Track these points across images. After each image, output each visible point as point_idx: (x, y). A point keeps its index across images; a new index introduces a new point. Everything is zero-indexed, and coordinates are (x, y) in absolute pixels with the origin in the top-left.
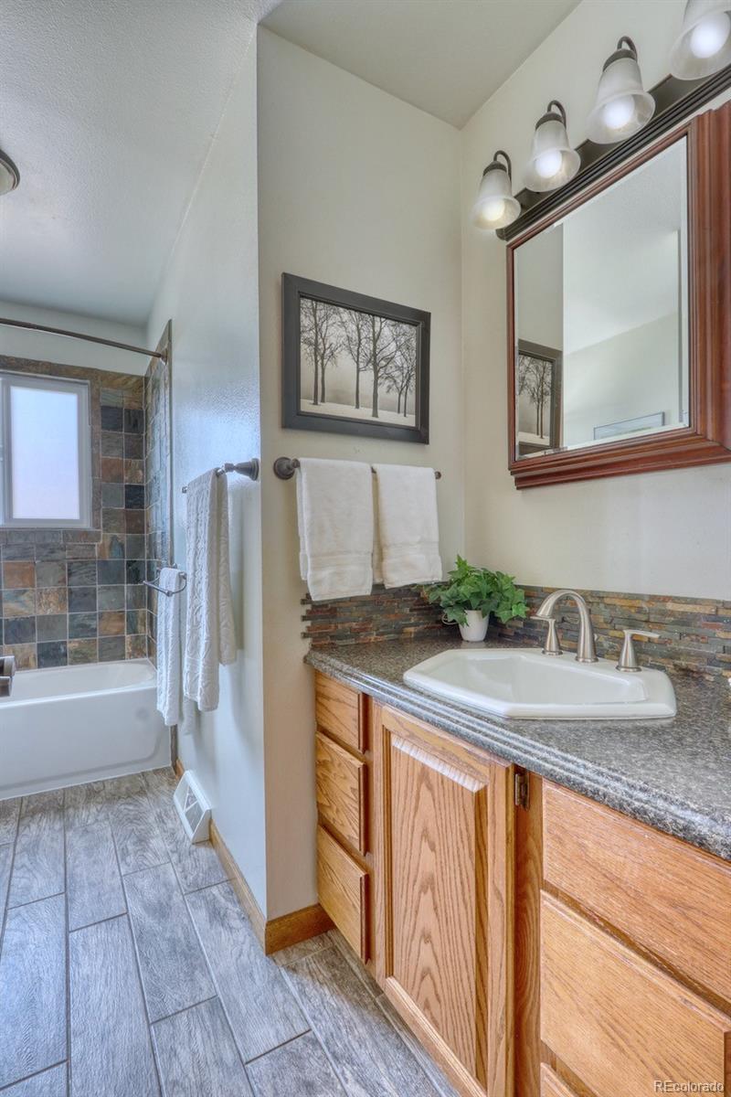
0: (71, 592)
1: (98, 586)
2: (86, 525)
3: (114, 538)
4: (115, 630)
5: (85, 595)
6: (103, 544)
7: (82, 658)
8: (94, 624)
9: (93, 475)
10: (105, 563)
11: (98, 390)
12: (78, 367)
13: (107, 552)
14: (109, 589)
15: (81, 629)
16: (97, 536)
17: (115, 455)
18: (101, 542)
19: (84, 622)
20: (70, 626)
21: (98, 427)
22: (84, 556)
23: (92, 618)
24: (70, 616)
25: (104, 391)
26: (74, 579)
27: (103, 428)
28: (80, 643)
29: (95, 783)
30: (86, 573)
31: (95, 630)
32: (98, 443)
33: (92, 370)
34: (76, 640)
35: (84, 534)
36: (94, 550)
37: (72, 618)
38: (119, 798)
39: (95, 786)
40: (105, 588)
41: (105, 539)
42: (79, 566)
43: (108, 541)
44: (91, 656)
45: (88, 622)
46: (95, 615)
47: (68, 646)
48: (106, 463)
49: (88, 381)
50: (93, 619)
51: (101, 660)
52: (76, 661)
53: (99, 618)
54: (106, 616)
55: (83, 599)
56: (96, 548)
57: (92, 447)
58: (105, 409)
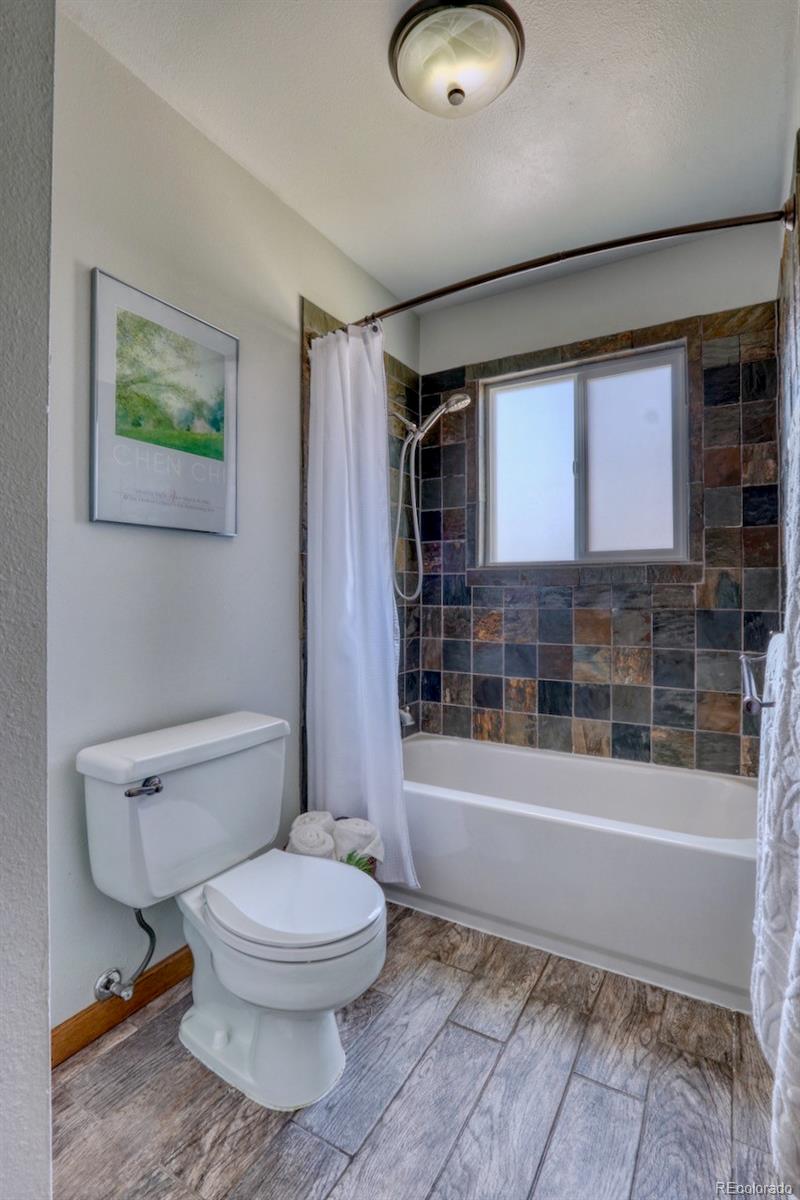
0: (658, 657)
1: (696, 651)
2: (683, 557)
3: (724, 575)
4: (723, 724)
5: (677, 662)
6: (706, 586)
7: (672, 757)
8: (691, 708)
9: (691, 480)
10: (707, 614)
11: (700, 348)
12: (670, 323)
13: (712, 596)
14: (714, 656)
15: (671, 713)
16: (697, 573)
17: (727, 442)
18: (703, 582)
19: (675, 703)
20: (655, 704)
21: (700, 404)
22: (676, 603)
23: (687, 698)
24: (656, 691)
25: (709, 346)
26: (663, 636)
27: (706, 404)
28: (669, 734)
29: (654, 989)
30: (678, 628)
31: (692, 718)
32: (700, 429)
33: (689, 321)
34: (663, 728)
35: (678, 570)
36: (692, 594)
37: (659, 694)
38: (680, 1055)
39: (651, 997)
40: (708, 654)
41: (709, 577)
42: (669, 618)
43: (713, 581)
44: (684, 757)
45: (681, 705)
46: (692, 694)
47: (653, 734)
48: (711, 456)
49: (684, 340)
50: (688, 700)
51: (700, 766)
52: (662, 760)
53: (699, 701)
54: (707, 699)
55: (673, 668)
56: (695, 591)
57: (690, 436)
58: (710, 373)
